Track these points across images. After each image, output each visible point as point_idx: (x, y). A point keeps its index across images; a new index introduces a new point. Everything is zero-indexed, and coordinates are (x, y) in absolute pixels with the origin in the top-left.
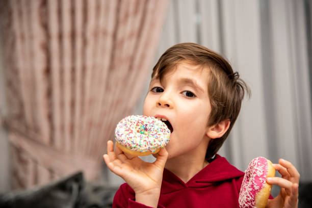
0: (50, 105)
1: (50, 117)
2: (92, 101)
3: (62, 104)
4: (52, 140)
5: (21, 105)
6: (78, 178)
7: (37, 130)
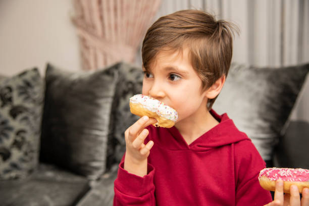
0: (101, 10)
1: (101, 18)
2: (128, 7)
3: (109, 10)
4: (104, 33)
5: (82, 10)
6: (117, 66)
7: (94, 27)
